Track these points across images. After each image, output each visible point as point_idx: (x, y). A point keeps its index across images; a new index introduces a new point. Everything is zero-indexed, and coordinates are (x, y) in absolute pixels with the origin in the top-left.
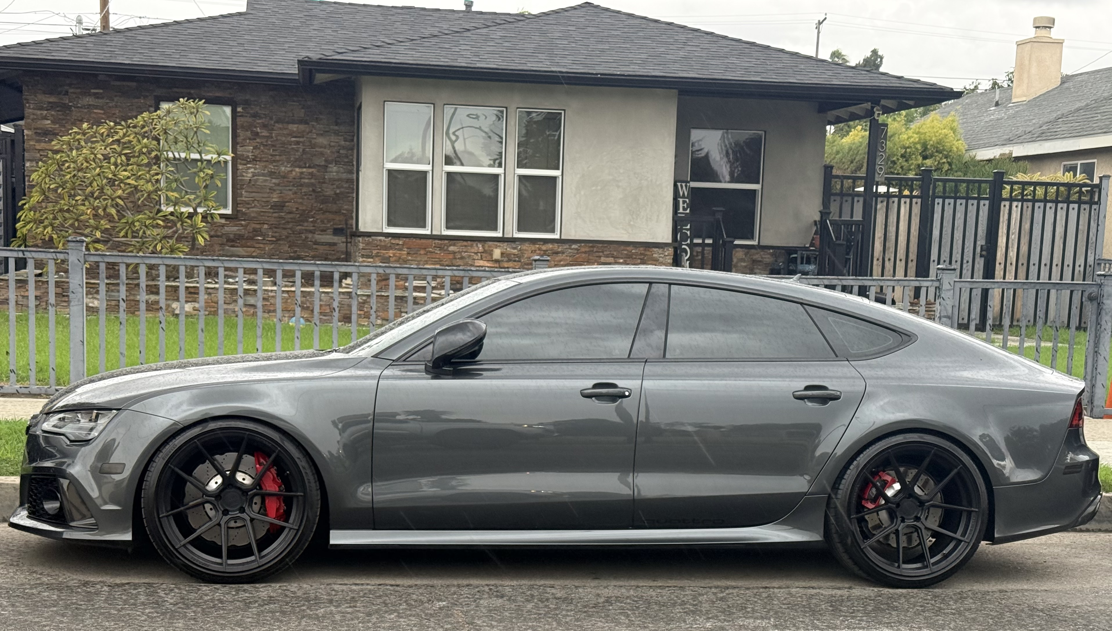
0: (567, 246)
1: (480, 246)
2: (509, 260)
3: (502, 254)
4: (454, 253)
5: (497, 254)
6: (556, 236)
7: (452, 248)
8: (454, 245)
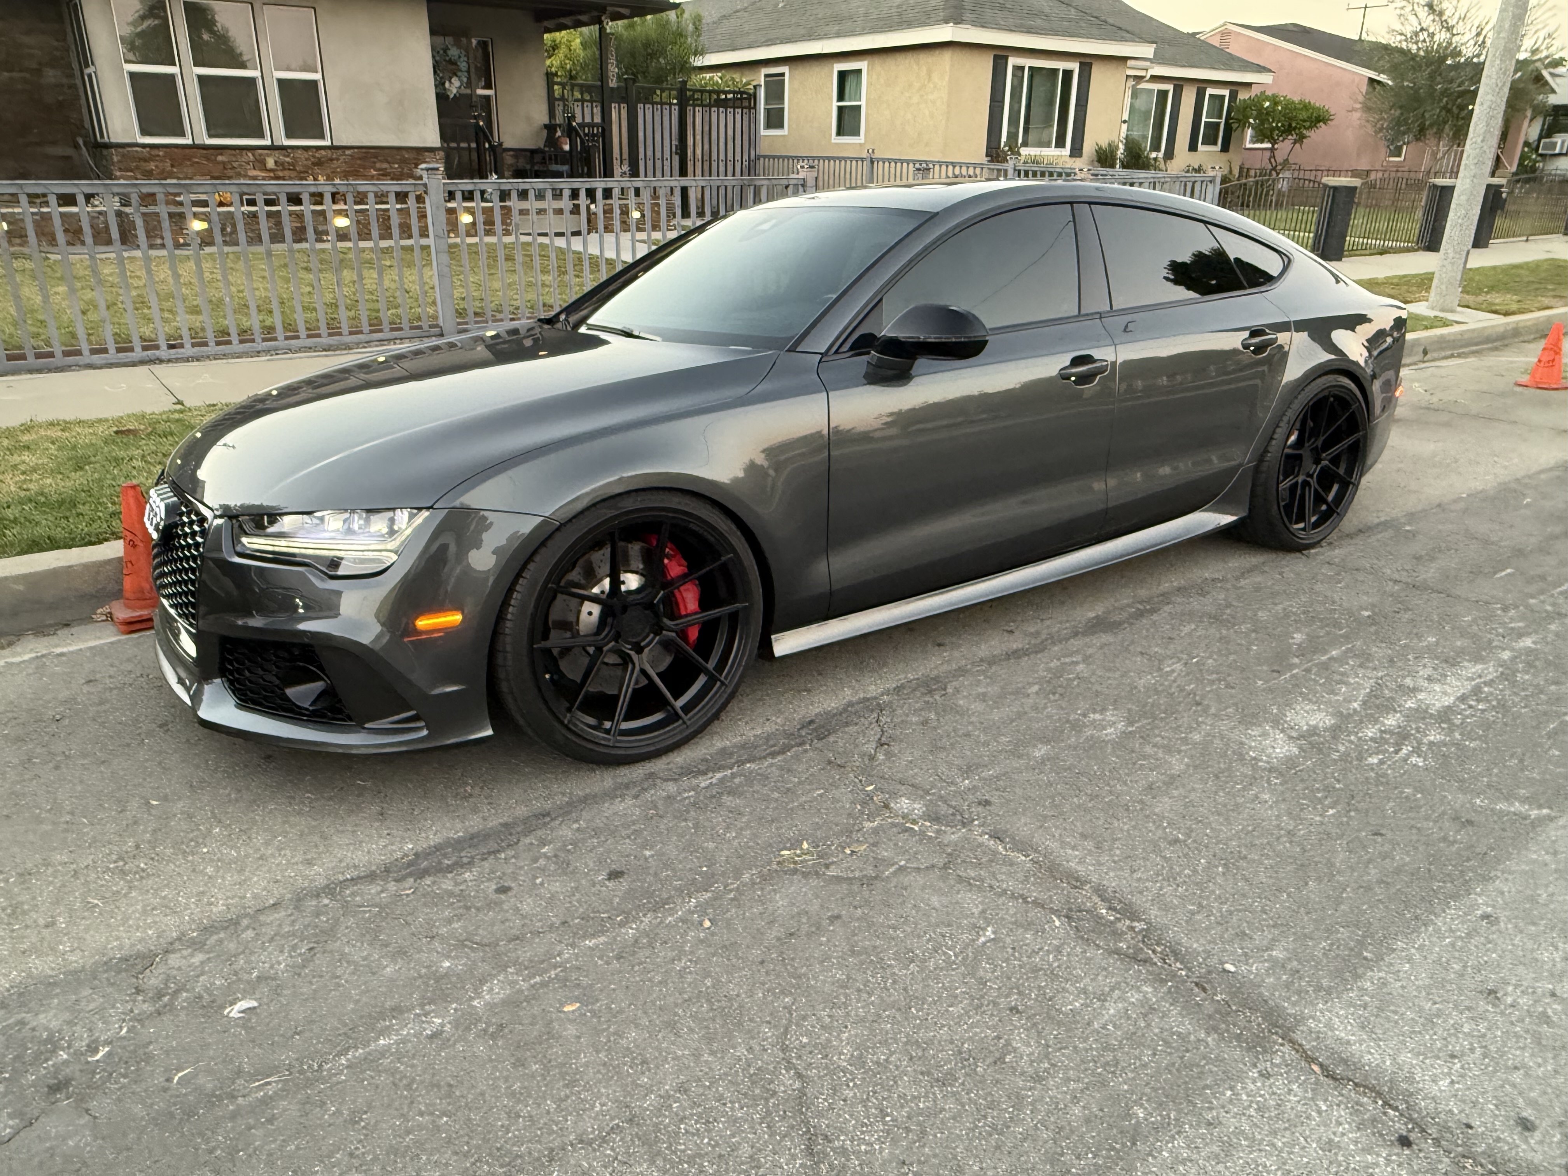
0: (340, 152)
1: (250, 155)
2: (284, 169)
3: (276, 162)
4: (224, 163)
5: (270, 163)
6: (327, 143)
7: (220, 158)
8: (221, 154)
